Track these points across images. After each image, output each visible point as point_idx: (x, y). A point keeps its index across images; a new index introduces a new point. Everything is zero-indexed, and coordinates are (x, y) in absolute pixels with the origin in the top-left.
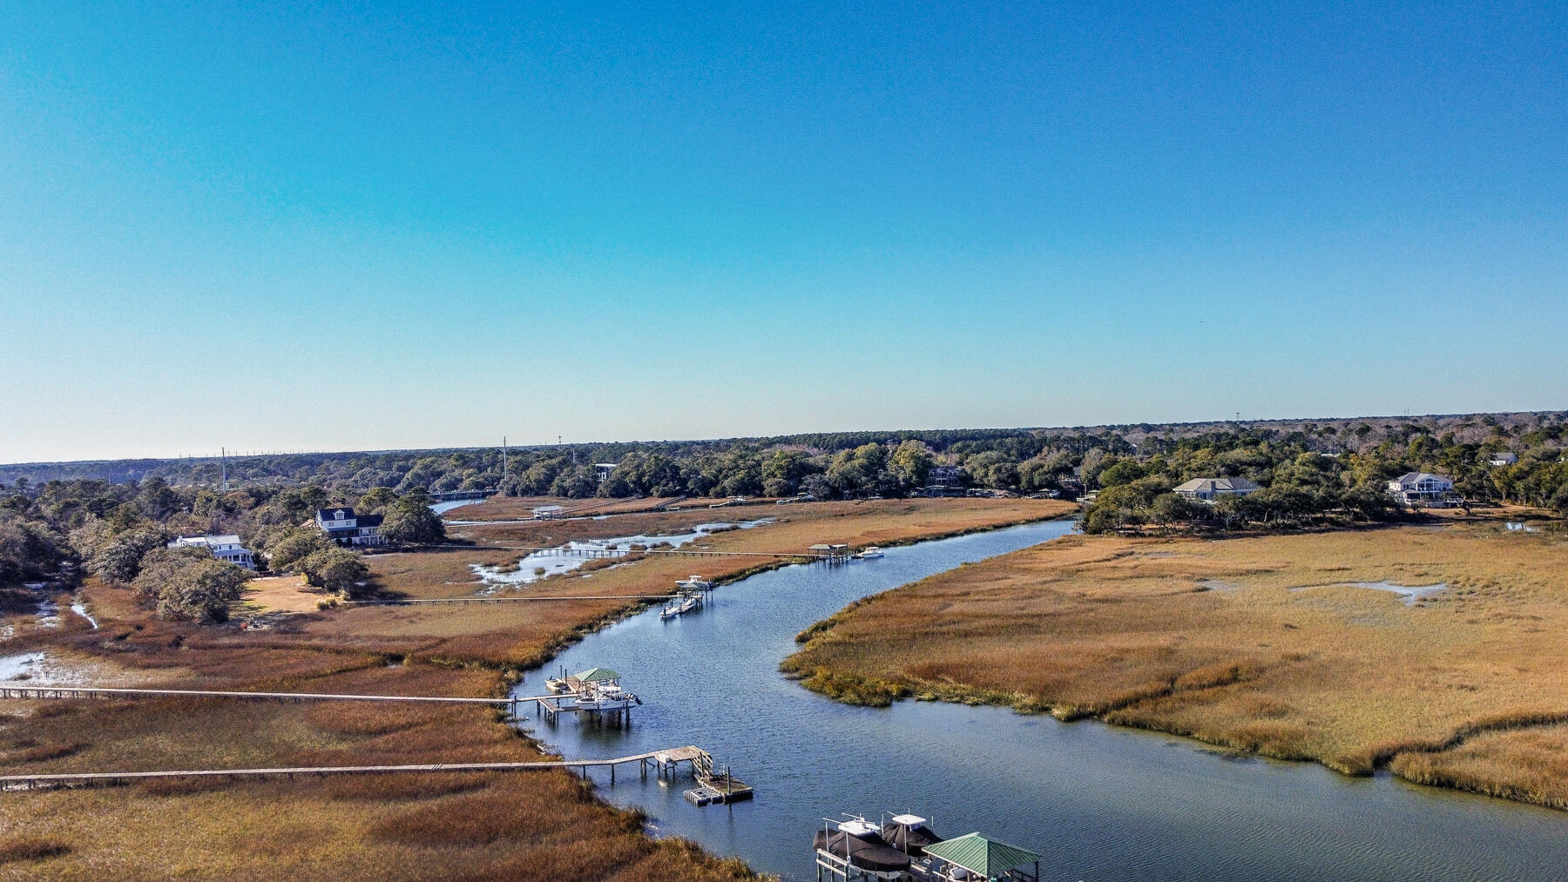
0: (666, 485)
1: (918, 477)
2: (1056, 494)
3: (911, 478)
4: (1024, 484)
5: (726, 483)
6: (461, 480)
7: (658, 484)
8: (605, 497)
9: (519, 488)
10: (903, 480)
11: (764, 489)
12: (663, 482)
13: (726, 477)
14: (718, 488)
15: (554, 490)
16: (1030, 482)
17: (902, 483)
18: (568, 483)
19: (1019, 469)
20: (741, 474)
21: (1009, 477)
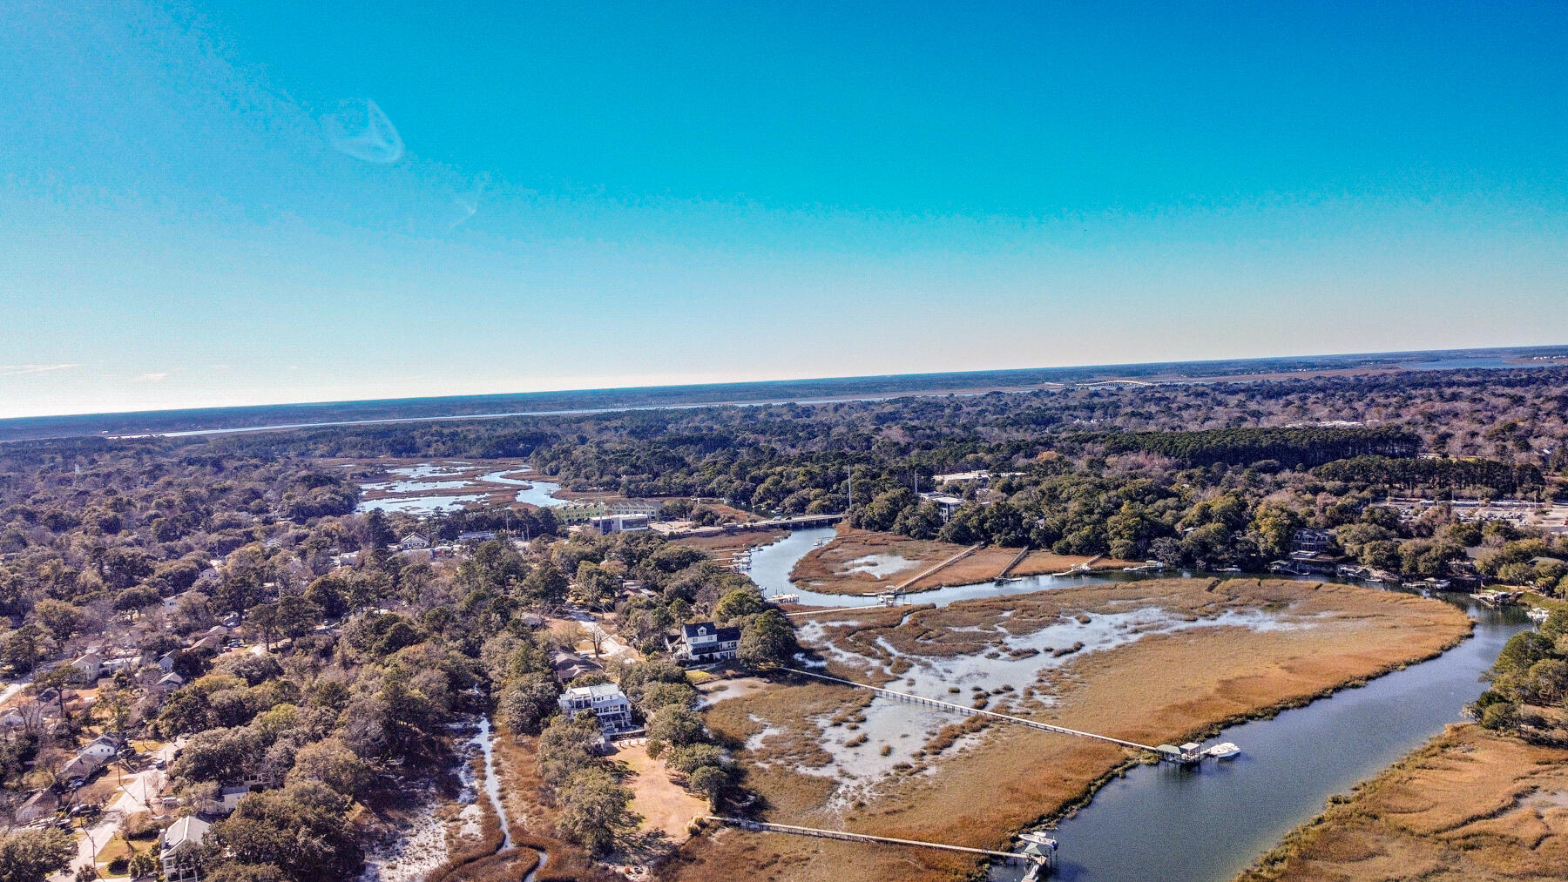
0: (1007, 534)
1: (1281, 549)
2: (1445, 585)
3: (1273, 549)
4: (1405, 569)
5: (1070, 538)
6: (809, 501)
7: (999, 532)
8: (947, 541)
9: (863, 521)
10: (1265, 551)
11: (1110, 550)
12: (1005, 530)
13: (1070, 531)
14: (1062, 543)
15: (896, 526)
16: (1414, 569)
17: (1262, 554)
18: (910, 522)
19: (1400, 550)
20: (1086, 531)
21: (1389, 558)
